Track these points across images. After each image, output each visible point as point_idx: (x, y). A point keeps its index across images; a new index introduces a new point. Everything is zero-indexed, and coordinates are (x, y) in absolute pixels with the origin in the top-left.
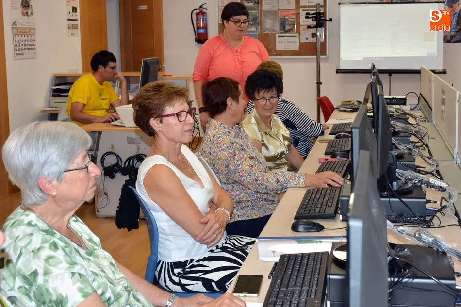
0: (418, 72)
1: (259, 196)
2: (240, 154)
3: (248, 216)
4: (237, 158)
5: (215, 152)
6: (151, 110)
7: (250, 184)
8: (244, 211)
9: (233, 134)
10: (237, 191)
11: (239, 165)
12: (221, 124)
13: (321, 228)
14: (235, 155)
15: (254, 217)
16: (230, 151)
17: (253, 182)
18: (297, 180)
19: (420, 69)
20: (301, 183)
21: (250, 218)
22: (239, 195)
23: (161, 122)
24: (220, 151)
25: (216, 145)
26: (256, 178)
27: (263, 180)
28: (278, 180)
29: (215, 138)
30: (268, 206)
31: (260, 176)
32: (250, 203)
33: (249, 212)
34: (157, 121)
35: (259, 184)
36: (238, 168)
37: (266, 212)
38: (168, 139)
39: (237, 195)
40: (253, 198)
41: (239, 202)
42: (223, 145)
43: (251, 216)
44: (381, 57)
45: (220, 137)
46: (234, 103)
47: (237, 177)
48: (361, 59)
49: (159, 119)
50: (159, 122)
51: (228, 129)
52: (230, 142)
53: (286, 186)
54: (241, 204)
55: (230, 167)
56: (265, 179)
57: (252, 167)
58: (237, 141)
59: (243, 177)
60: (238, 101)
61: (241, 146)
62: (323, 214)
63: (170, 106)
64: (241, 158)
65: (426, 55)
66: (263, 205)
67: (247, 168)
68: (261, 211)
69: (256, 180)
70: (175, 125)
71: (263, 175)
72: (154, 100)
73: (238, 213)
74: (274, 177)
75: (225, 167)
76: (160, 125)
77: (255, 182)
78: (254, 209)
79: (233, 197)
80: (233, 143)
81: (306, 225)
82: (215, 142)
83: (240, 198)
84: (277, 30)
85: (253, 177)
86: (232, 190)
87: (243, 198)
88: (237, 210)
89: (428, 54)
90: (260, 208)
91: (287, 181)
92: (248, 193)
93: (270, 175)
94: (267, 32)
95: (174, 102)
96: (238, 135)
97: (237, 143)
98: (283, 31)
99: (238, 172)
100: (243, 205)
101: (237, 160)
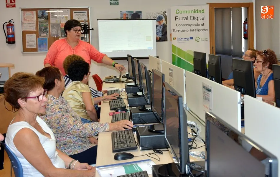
0: (147, 58)
1: (78, 138)
2: (66, 115)
3: (72, 153)
4: (64, 117)
5: (50, 115)
6: (20, 94)
7: (75, 132)
8: (69, 150)
9: (60, 102)
10: (63, 137)
11: (66, 121)
12: (52, 96)
13: (131, 156)
14: (63, 116)
15: (76, 153)
16: (60, 114)
17: (77, 131)
18: (104, 127)
19: (148, 56)
20: (107, 129)
21: (74, 154)
22: (65, 139)
23: (26, 101)
24: (53, 115)
25: (50, 111)
26: (78, 128)
27: (83, 129)
28: (92, 128)
29: (49, 106)
30: (84, 145)
31: (80, 127)
32: (72, 144)
33: (73, 150)
34: (23, 101)
35: (80, 132)
36: (66, 123)
37: (83, 149)
38: (30, 112)
39: (64, 140)
40: (74, 140)
41: (66, 144)
42: (55, 110)
43: (74, 152)
44: (123, 51)
45: (52, 105)
46: (59, 82)
47: (65, 129)
48: (111, 51)
49: (24, 99)
50: (24, 101)
51: (57, 99)
52: (59, 108)
53: (98, 131)
54: (67, 145)
55: (60, 123)
56: (84, 128)
57: (75, 121)
58: (63, 107)
59: (70, 129)
60: (61, 80)
61: (66, 110)
62: (130, 147)
63: (33, 91)
64: (67, 117)
65: (147, 49)
66: (80, 145)
67: (72, 123)
68: (80, 149)
69: (78, 130)
70: (36, 103)
71: (82, 126)
72: (22, 87)
73: (65, 151)
74: (90, 126)
75: (57, 124)
76: (25, 103)
77: (78, 131)
78: (75, 148)
79: (62, 141)
80: (61, 109)
81: (123, 155)
82: (50, 109)
83: (66, 142)
84: (60, 35)
85: (76, 128)
86: (60, 137)
87: (68, 141)
88: (65, 150)
89: (148, 48)
90: (80, 146)
91: (98, 129)
92: (71, 138)
93: (88, 126)
94: (54, 37)
95: (36, 89)
96: (63, 103)
97: (64, 108)
98: (64, 36)
99: (66, 126)
100: (68, 146)
101: (65, 119)
